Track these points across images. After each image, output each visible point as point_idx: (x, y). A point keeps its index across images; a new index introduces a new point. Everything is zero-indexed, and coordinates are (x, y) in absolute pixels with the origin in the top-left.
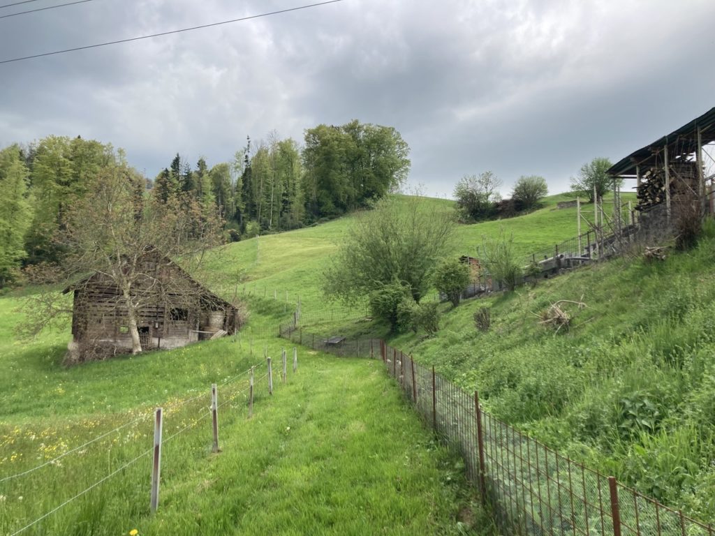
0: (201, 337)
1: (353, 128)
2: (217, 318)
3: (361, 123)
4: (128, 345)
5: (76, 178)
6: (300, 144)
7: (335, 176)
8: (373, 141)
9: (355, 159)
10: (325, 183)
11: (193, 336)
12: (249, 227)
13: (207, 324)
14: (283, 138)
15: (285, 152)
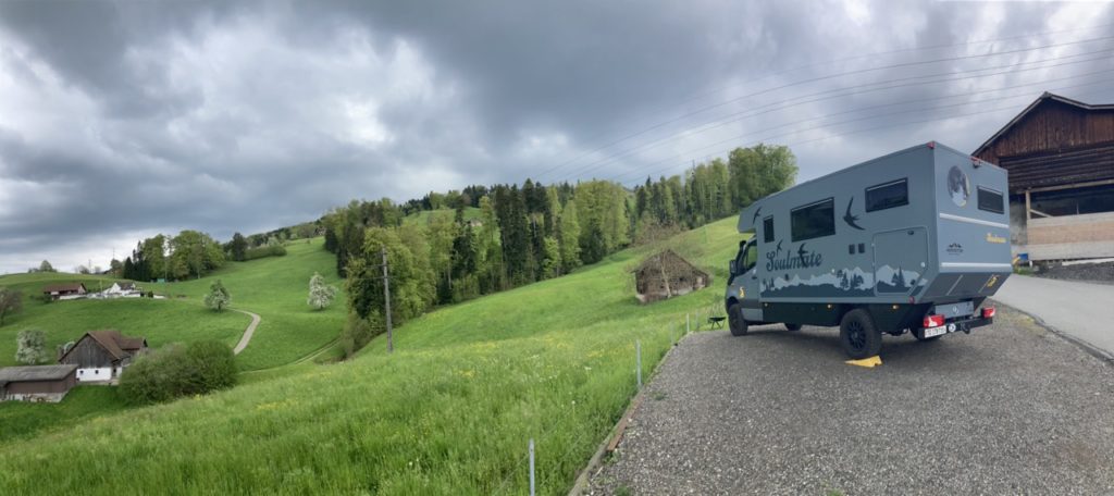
0: (694, 289)
1: (759, 149)
2: (700, 280)
3: (765, 145)
4: (664, 294)
5: (597, 203)
6: (725, 160)
7: (750, 181)
8: (773, 156)
9: (762, 169)
10: (743, 186)
11: (691, 288)
12: (699, 219)
13: (695, 283)
14: (714, 158)
15: (717, 167)
